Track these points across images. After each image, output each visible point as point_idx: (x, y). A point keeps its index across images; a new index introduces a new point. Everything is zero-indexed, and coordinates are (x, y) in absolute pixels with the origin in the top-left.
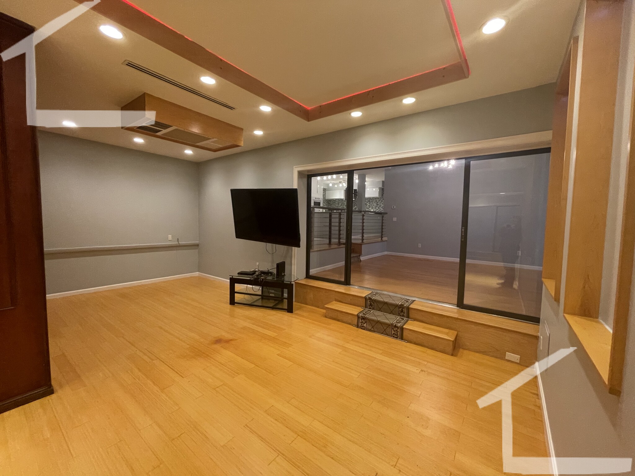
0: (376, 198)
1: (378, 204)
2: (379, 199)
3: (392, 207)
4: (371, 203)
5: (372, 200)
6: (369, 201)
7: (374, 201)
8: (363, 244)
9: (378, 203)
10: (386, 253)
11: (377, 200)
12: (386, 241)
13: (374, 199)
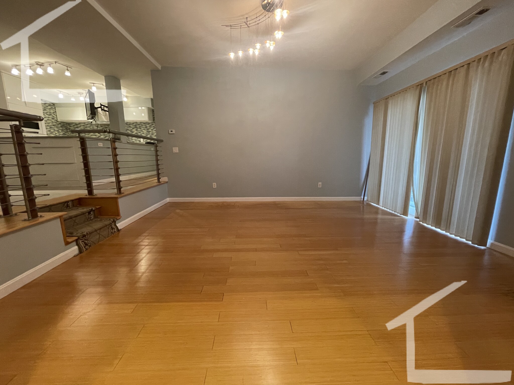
0: (145, 123)
1: (149, 132)
2: (150, 125)
3: (170, 131)
4: (139, 129)
5: (140, 126)
6: (136, 127)
7: (143, 127)
8: (121, 197)
9: (150, 130)
10: (168, 200)
11: (148, 126)
12: (167, 182)
13: (142, 124)
